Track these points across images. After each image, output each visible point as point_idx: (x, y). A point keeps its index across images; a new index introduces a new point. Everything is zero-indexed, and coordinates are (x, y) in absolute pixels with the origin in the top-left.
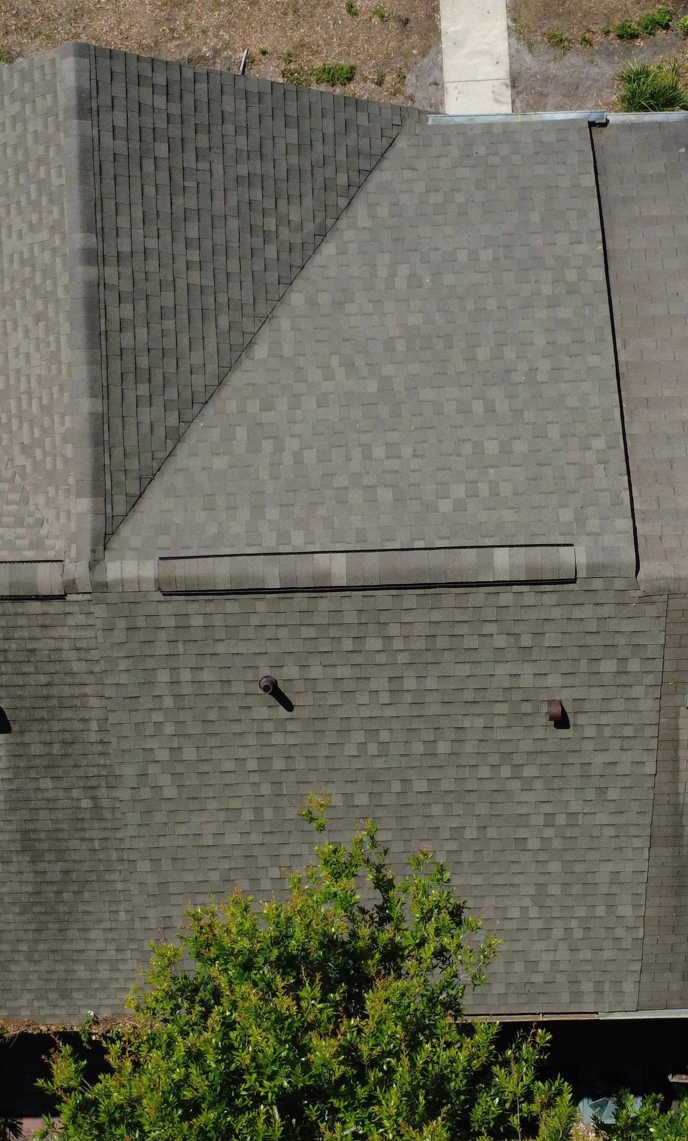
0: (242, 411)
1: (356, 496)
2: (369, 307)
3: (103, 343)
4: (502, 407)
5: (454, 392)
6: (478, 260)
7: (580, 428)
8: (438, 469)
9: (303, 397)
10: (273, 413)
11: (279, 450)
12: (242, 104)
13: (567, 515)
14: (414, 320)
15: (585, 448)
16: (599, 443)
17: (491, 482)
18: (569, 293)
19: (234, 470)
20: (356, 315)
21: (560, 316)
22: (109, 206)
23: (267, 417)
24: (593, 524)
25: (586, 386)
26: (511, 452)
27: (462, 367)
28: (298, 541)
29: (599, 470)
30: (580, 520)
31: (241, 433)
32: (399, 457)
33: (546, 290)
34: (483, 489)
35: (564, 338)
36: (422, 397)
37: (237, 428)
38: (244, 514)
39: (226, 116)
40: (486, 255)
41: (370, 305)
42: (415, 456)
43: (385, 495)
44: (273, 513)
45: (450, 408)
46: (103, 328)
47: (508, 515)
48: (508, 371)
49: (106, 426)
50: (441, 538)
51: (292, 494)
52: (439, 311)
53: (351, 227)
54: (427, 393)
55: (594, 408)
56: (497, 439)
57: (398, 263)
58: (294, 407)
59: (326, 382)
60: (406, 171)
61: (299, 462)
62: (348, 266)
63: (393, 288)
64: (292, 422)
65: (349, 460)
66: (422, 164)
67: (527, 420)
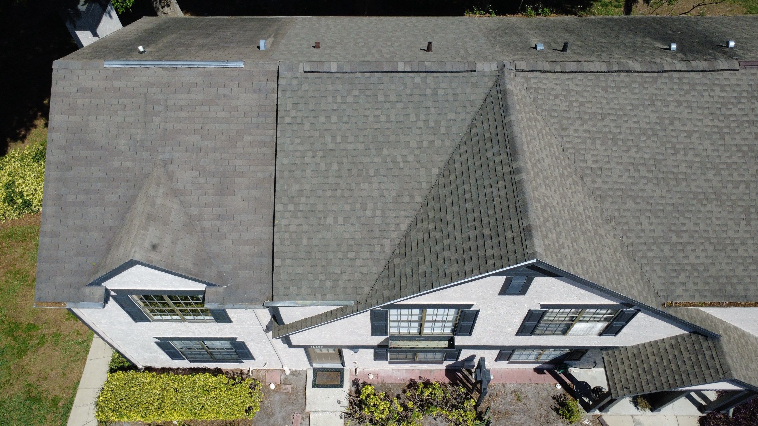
0: (443, 141)
1: (393, 98)
2: (385, 193)
3: (507, 142)
4: (328, 139)
5: (350, 147)
6: (334, 218)
7: (295, 127)
8: (358, 109)
9: (416, 147)
10: (429, 140)
11: (426, 121)
12: (448, 271)
13: (305, 87)
14: (365, 185)
15: (294, 118)
16: (288, 120)
17: (336, 103)
18: (293, 197)
19: (445, 112)
20: (391, 189)
21: (298, 185)
22: (510, 196)
23: (432, 138)
24: (295, 82)
25: (291, 148)
26: (326, 117)
27: (345, 160)
28: (418, 78)
29: (289, 107)
30: (300, 84)
31: (443, 131)
32: (374, 116)
33: (303, 200)
34: (339, 99)
35: (298, 173)
36: (363, 145)
37: (445, 132)
38: (441, 91)
39: (456, 262)
40: (329, 220)
41: (385, 195)
42: (368, 116)
43: (381, 98)
44: (429, 92)
45: (351, 139)
46: (508, 147)
47: (330, 87)
48: (324, 157)
49: (503, 114)
50: (358, 77)
51: (420, 100)
52: (353, 190)
53: (393, 240)
54: (361, 147)
55: (288, 137)
56: (332, 123)
57: (371, 217)
58: (419, 142)
59: (406, 154)
60: (366, 272)
61: (418, 115)
62: (395, 217)
63: (374, 203)
64: (421, 135)
65: (396, 115)
66: (357, 276)
67: (318, 132)
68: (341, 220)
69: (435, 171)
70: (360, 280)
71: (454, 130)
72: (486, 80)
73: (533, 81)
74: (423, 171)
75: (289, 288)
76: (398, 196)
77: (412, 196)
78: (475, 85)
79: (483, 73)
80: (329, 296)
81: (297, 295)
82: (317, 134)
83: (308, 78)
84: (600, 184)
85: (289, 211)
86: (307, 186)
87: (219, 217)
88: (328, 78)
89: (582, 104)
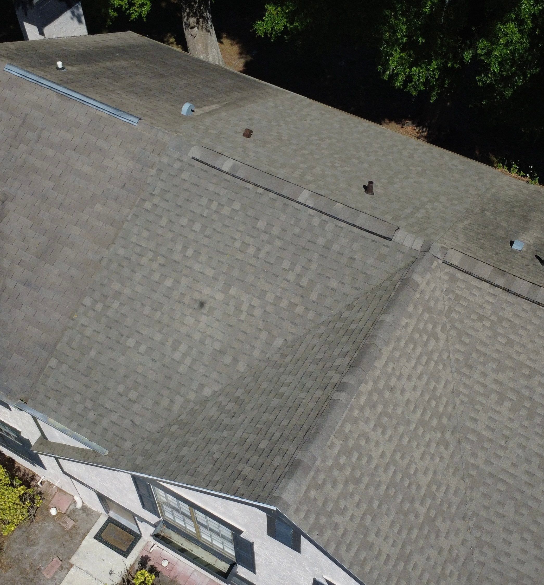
0: (307, 309)
1: (275, 231)
2: (208, 341)
3: (361, 346)
4: (179, 247)
5: (197, 267)
6: (137, 342)
7: (151, 217)
8: (228, 226)
9: (271, 302)
10: (291, 300)
11: (299, 276)
12: (200, 469)
13: (185, 175)
14: (190, 320)
15: (155, 206)
17: (208, 208)
18: (107, 297)
19: (328, 275)
20: (217, 340)
21: (120, 285)
22: (314, 413)
23: (296, 299)
24: (177, 165)
25: (134, 239)
26: (190, 220)
27: (184, 280)
28: (317, 219)
30: (181, 170)
31: (314, 296)
32: (243, 242)
33: (116, 305)
34: (214, 206)
35: (126, 271)
36: (213, 271)
37: (314, 300)
38: (336, 247)
39: (214, 462)
40: (131, 342)
41: (206, 342)
42: (235, 239)
43: (261, 225)
44: (321, 241)
45: (203, 258)
47: (211, 188)
48: (164, 266)
50: (248, 189)
51: (306, 247)
52: (174, 319)
53: (187, 401)
54: (210, 272)
55: (138, 225)
56: (192, 230)
57: (178, 362)
58: (279, 298)
59: (255, 305)
60: (138, 423)
61: (293, 264)
62: (204, 375)
63: (189, 347)
64: (285, 290)
65: (268, 253)
66: (126, 423)
67: (172, 234)
68: (143, 348)
69: (279, 342)
70: (126, 430)
71: (328, 302)
72: (399, 256)
73: (459, 284)
74: (264, 335)
75: (50, 398)
76: (220, 351)
77: (235, 360)
78: (382, 258)
79: (399, 248)
80: (85, 430)
81: (53, 411)
82: (170, 235)
83: (193, 166)
84: (480, 462)
85: (94, 311)
86: (127, 291)
87: (26, 283)
88: (215, 175)
89: (510, 343)
